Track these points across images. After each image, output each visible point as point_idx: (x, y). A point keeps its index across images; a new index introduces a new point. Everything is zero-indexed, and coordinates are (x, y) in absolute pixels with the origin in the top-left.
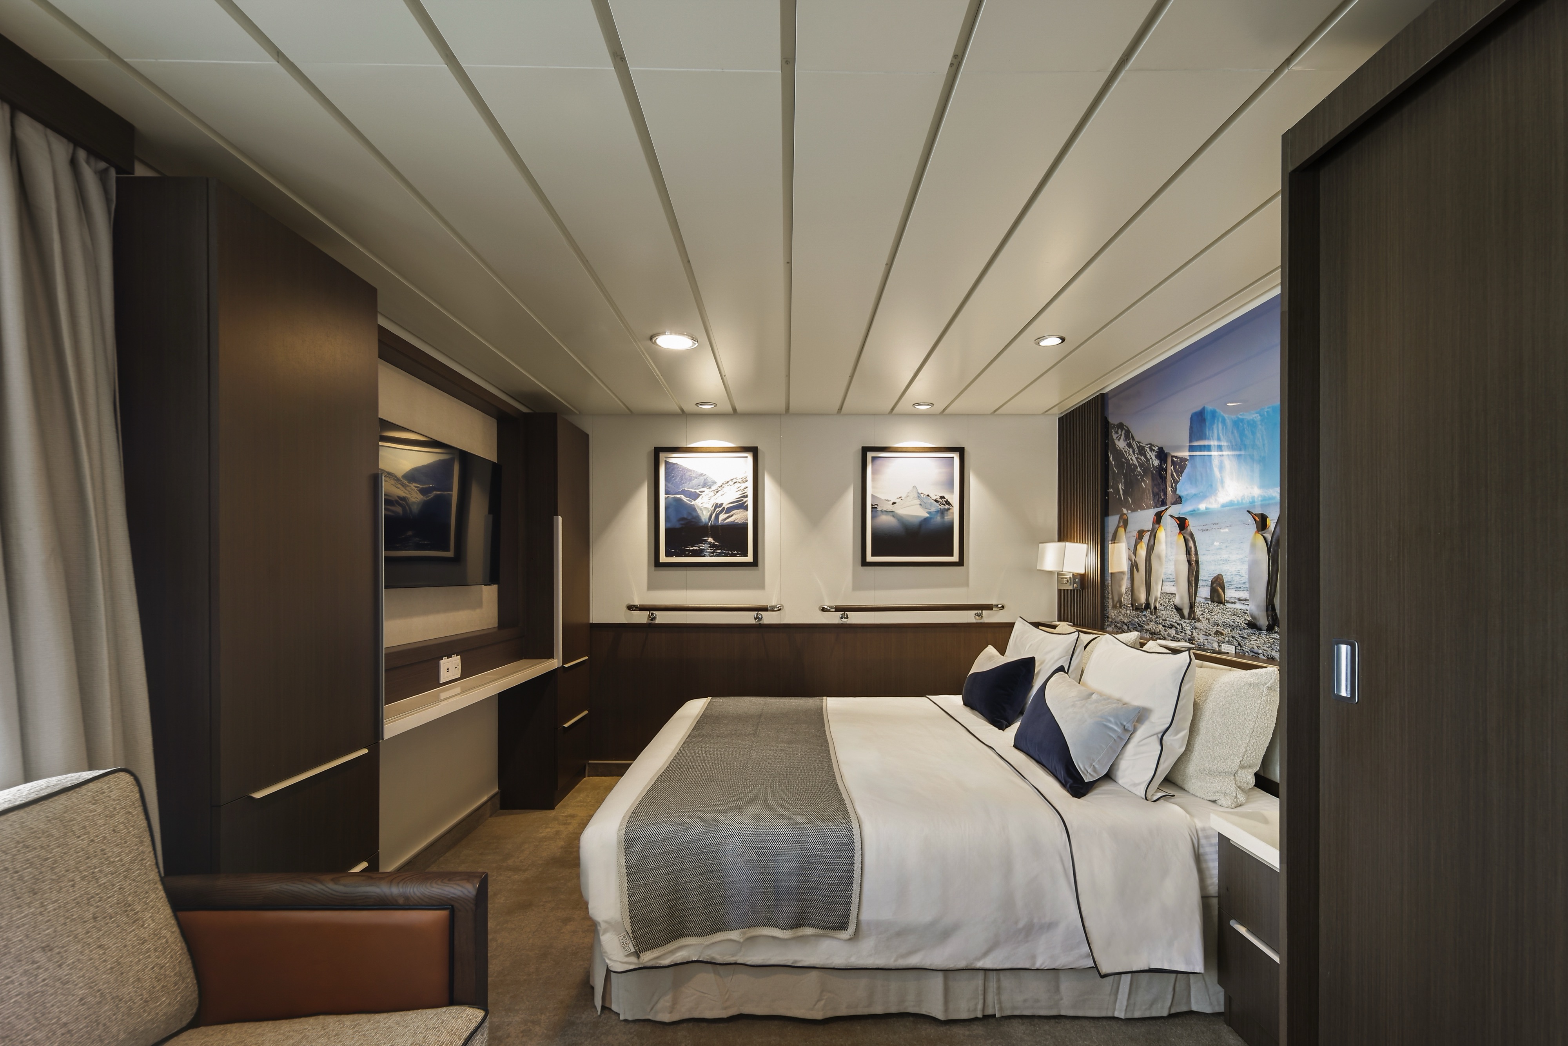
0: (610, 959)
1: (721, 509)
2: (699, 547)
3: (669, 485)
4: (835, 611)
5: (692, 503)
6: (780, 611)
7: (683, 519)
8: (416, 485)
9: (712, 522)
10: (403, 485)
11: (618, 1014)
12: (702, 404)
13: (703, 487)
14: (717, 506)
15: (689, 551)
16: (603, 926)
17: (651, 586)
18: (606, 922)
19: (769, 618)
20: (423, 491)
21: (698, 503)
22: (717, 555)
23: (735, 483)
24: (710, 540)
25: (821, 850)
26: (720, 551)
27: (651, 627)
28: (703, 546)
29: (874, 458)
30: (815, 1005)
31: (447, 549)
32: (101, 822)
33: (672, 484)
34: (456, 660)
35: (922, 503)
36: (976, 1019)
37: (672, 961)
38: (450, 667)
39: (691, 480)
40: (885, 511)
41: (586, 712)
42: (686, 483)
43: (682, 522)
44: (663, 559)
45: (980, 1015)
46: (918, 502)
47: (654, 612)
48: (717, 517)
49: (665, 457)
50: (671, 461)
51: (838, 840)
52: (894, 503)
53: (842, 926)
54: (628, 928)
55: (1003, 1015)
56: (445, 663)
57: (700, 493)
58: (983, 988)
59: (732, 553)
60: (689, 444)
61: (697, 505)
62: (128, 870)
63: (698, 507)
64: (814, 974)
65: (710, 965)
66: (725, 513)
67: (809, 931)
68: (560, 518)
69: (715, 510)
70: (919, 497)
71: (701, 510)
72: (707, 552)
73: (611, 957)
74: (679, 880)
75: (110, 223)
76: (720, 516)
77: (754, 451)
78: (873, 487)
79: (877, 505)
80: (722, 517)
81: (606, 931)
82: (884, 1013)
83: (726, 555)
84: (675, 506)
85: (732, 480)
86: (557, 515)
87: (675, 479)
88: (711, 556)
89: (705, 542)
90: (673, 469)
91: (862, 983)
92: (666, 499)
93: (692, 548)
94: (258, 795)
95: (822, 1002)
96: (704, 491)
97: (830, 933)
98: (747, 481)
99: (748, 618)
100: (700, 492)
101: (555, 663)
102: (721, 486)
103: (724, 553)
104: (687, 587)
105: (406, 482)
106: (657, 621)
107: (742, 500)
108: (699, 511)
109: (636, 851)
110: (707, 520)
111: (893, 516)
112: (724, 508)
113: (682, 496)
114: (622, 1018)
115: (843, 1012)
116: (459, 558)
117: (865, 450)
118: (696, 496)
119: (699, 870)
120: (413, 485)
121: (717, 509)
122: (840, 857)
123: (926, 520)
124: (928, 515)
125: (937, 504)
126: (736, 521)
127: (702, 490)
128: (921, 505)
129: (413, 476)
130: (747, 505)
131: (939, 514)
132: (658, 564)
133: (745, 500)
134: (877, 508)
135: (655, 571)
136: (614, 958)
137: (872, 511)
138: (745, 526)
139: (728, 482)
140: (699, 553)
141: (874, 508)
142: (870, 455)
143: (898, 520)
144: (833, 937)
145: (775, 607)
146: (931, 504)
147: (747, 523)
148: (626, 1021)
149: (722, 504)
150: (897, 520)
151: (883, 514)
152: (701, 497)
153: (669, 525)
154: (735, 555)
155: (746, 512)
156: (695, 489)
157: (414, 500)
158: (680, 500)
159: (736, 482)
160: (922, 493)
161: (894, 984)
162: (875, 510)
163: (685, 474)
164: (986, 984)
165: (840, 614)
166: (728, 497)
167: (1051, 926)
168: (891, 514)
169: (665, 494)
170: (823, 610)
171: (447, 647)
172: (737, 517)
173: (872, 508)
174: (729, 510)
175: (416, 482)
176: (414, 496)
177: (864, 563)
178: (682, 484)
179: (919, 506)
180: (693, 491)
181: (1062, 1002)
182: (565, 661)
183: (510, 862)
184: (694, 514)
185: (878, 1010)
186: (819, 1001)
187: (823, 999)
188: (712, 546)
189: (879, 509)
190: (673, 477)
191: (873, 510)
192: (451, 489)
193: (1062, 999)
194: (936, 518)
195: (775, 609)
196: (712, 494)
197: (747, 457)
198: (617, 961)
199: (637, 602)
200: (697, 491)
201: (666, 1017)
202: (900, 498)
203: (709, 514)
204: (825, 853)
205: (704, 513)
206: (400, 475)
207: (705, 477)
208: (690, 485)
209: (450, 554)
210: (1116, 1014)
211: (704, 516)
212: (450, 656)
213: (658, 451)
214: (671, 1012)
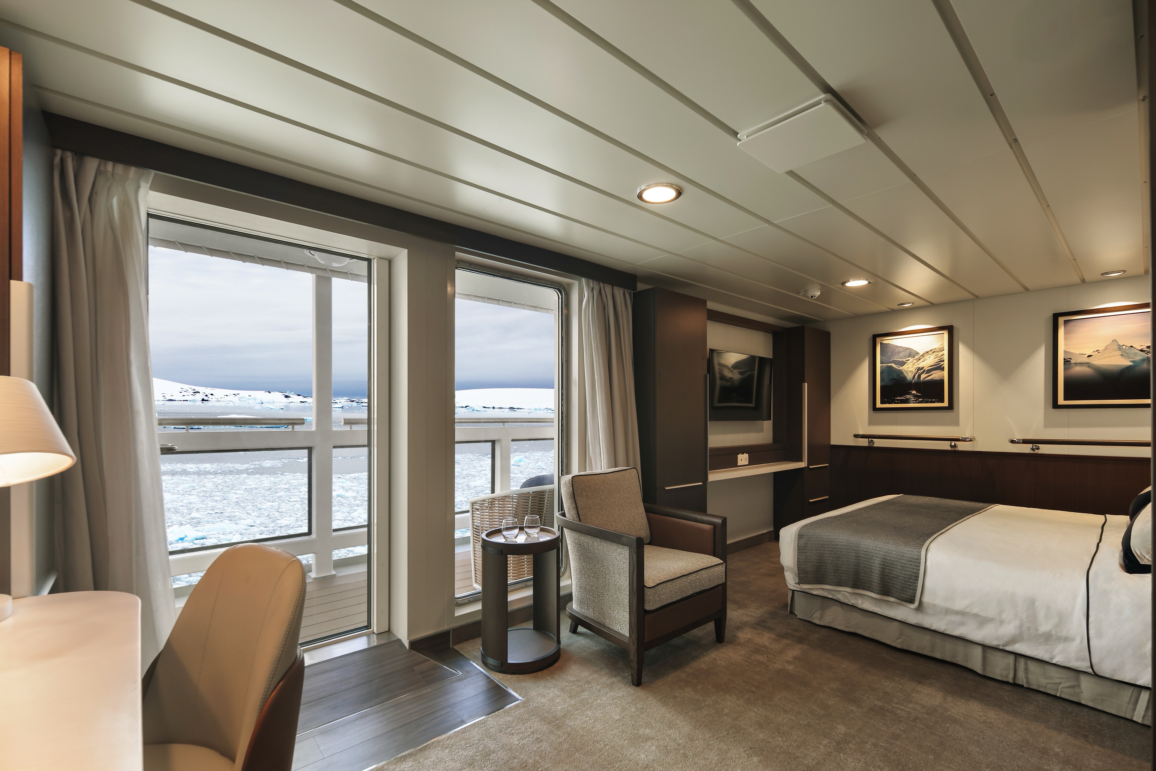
0: (788, 583)
1: (922, 371)
2: (905, 397)
3: (883, 358)
4: (1023, 443)
5: (900, 368)
6: (971, 442)
7: (894, 379)
8: (738, 370)
9: (915, 380)
10: (732, 371)
11: (797, 616)
12: (902, 304)
13: (908, 357)
14: (919, 369)
15: (898, 400)
16: (785, 568)
17: (871, 423)
18: (787, 567)
19: (962, 446)
20: (741, 373)
21: (904, 368)
22: (919, 403)
23: (933, 352)
24: (914, 392)
25: (900, 559)
26: (922, 399)
27: (871, 449)
28: (908, 396)
29: (1066, 322)
30: (896, 640)
31: (751, 402)
32: (631, 480)
33: (885, 357)
34: (746, 456)
35: (1123, 354)
36: (1007, 683)
37: (817, 593)
38: (743, 459)
39: (899, 353)
40: (1079, 363)
41: (827, 497)
42: (896, 355)
43: (893, 381)
44: (879, 405)
45: (1011, 681)
46: (1119, 353)
47: (873, 439)
48: (919, 376)
49: (880, 340)
50: (884, 342)
51: (911, 556)
52: (1089, 356)
53: (911, 601)
54: (797, 572)
55: (1030, 687)
56: (740, 456)
57: (906, 362)
58: (1014, 666)
59: (931, 401)
60: (898, 330)
61: (904, 369)
62: (636, 494)
63: (905, 370)
64: (896, 623)
65: (839, 603)
66: (926, 374)
67: (892, 599)
68: (806, 384)
69: (917, 372)
70: (1119, 348)
71: (907, 372)
72: (911, 400)
73: (788, 582)
74: (822, 558)
75: (631, 303)
76: (921, 376)
77: (950, 329)
78: (1065, 345)
79: (1071, 359)
80: (923, 376)
81: (787, 571)
82: (942, 659)
83: (926, 402)
84: (888, 371)
85: (931, 350)
86: (804, 382)
87: (888, 354)
88: (915, 403)
89: (910, 394)
90: (886, 347)
91: (927, 638)
92: (881, 367)
93: (900, 398)
94: (667, 488)
95: (901, 640)
96: (909, 360)
97: (904, 603)
98: (944, 350)
99: (945, 446)
100: (906, 360)
101: (803, 465)
102: (923, 355)
103: (925, 401)
104: (896, 423)
105: (733, 370)
106: (875, 445)
107: (940, 364)
108: (905, 373)
109: (802, 541)
110: (912, 379)
111: (1089, 367)
112: (925, 370)
113: (893, 364)
114: (798, 617)
115: (914, 649)
116: (758, 406)
117: (1056, 317)
118: (903, 364)
119: (832, 555)
120: (736, 371)
121: (919, 371)
122: (911, 565)
123: (1128, 368)
124: (1131, 364)
125: (1143, 354)
126: (934, 379)
127: (907, 359)
128: (1122, 355)
129: (737, 366)
130: (944, 367)
131: (1146, 362)
132: (875, 409)
133: (942, 363)
134: (1070, 361)
135: (873, 413)
136: (790, 583)
137: (1064, 364)
138: (942, 382)
139: (928, 352)
140: (906, 401)
141: (1067, 362)
142: (1061, 320)
143: (1095, 370)
144: (905, 606)
145: (968, 438)
146: (1135, 354)
147: (944, 379)
148: (800, 619)
149: (924, 367)
150: (1093, 370)
151: (1077, 366)
152: (907, 364)
153: (883, 384)
154: (934, 402)
155: (943, 372)
156: (902, 359)
157: (736, 378)
158: (891, 367)
159: (935, 352)
160: (1123, 345)
161: (949, 645)
162: (1068, 363)
163: (895, 350)
164: (1017, 665)
165: (1031, 446)
166: (929, 362)
167: (1067, 639)
168: (1087, 365)
169: (881, 364)
170: (1012, 442)
171: (742, 449)
172: (936, 375)
173: (1064, 361)
174: (929, 371)
175: (737, 369)
176: (736, 376)
177: (1055, 405)
178: (892, 357)
179: (1120, 356)
180: (901, 360)
181: (1082, 695)
182: (809, 463)
183: (772, 560)
184: (902, 375)
185: (938, 656)
186: (898, 638)
187: (901, 639)
188: (915, 396)
189: (1072, 361)
190: (886, 352)
191: (1066, 363)
192: (754, 370)
193: (1082, 693)
194: (1142, 365)
195: (967, 440)
196: (915, 361)
197: (944, 333)
198: (791, 585)
199: (861, 433)
200: (904, 360)
201: (817, 622)
202: (1098, 351)
203: (913, 375)
204: (903, 561)
205: (909, 375)
206: (730, 366)
207: (910, 350)
208: (899, 356)
209: (753, 405)
210: (1135, 719)
211: (909, 376)
212: (743, 454)
213: (875, 337)
214: (820, 620)
